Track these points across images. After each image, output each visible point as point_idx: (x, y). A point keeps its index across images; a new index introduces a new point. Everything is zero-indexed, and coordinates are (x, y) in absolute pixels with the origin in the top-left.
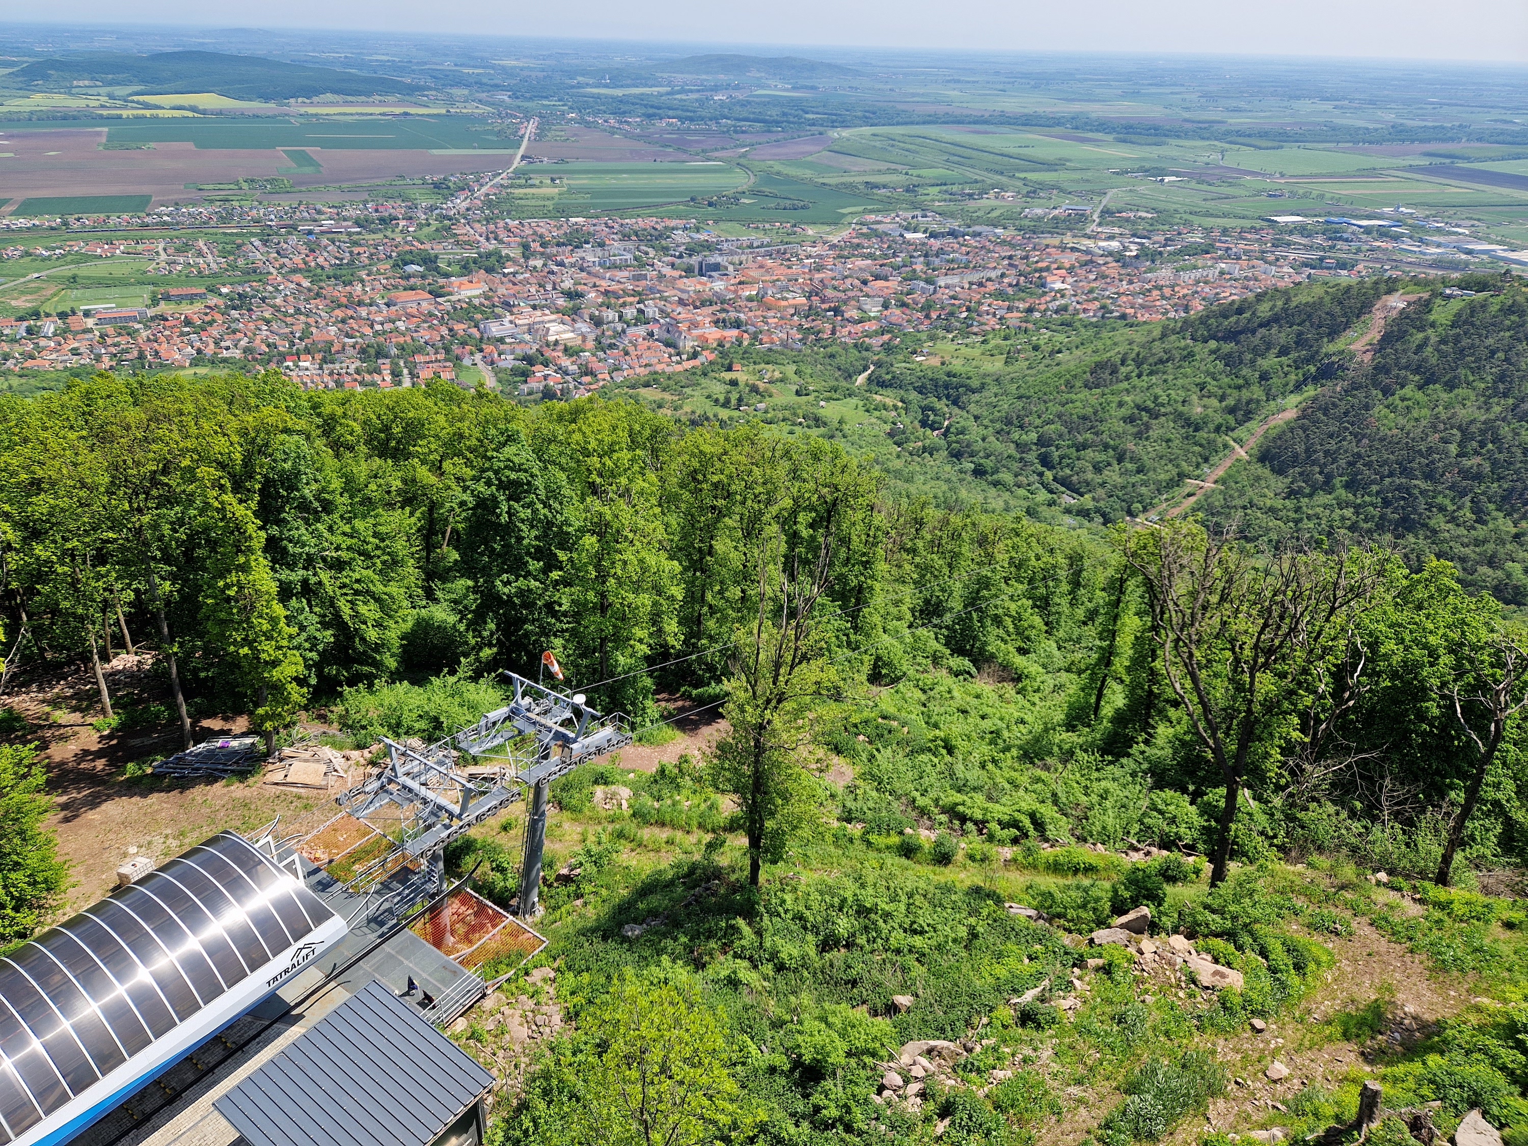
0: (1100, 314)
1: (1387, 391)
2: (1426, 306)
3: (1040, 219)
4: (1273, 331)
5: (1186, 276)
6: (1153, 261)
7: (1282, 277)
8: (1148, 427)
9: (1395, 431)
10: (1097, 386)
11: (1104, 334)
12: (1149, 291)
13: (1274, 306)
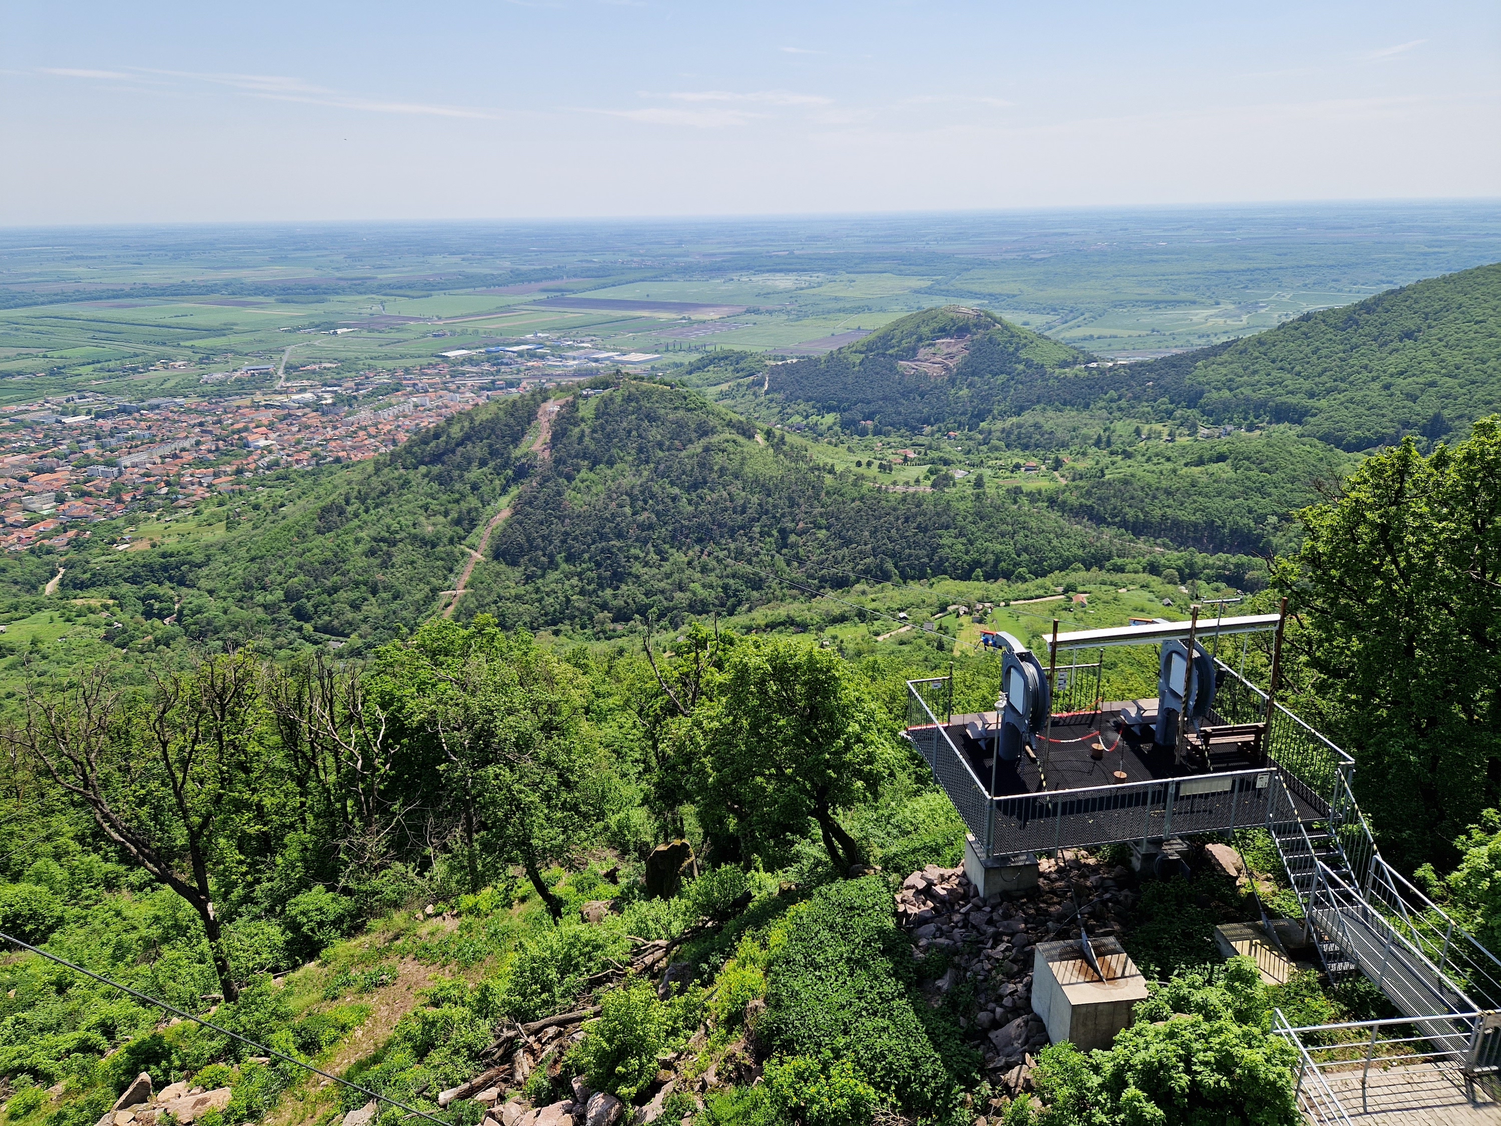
0: (313, 462)
1: (570, 478)
2: (573, 406)
3: (222, 383)
4: (469, 448)
5: (385, 414)
6: (350, 406)
7: (467, 402)
8: (390, 556)
9: (585, 507)
10: (330, 530)
11: (324, 479)
12: (355, 432)
13: (463, 426)
